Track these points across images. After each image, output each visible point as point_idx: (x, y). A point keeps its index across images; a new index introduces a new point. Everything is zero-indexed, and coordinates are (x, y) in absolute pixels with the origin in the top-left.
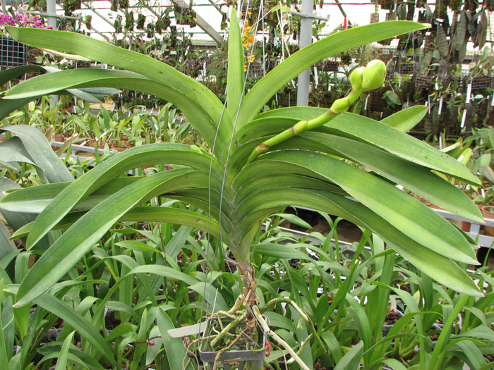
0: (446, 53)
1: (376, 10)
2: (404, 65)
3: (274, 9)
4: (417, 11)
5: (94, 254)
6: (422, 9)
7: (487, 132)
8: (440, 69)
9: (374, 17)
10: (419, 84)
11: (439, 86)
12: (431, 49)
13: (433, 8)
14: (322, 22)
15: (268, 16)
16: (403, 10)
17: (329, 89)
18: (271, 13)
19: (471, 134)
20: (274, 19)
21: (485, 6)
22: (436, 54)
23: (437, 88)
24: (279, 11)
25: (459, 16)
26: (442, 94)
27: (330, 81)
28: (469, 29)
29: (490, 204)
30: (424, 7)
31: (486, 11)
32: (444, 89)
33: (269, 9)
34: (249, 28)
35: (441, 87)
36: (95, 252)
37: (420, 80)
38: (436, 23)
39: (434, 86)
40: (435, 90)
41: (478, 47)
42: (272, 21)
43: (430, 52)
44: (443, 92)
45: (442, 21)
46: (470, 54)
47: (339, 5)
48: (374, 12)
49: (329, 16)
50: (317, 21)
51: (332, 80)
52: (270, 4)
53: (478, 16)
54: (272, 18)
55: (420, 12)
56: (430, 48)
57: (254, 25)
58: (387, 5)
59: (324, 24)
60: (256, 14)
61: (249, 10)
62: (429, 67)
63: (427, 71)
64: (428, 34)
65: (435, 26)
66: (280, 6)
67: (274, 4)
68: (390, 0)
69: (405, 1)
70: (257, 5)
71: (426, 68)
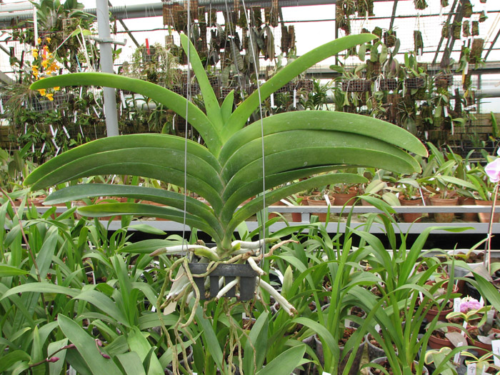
0: (242, 67)
1: (170, 32)
3: (74, 33)
4: (209, 30)
6: (213, 28)
9: (169, 39)
10: (225, 96)
12: (228, 64)
13: (223, 28)
14: (118, 47)
15: (68, 41)
16: (196, 32)
17: (131, 117)
18: (71, 38)
20: (75, 43)
21: (268, 23)
22: (232, 69)
24: (80, 35)
25: (248, 33)
27: (130, 110)
28: (259, 42)
30: (215, 26)
31: (271, 27)
33: (69, 34)
35: (246, 96)
38: (229, 40)
41: (269, 60)
42: (74, 45)
43: (227, 66)
45: (233, 37)
46: (263, 69)
48: (168, 34)
49: (126, 40)
51: (132, 108)
52: (69, 28)
53: (264, 31)
54: (72, 43)
55: (212, 30)
56: (226, 64)
57: (55, 51)
58: (180, 27)
59: (120, 50)
60: (56, 40)
61: (48, 36)
62: (231, 79)
63: (230, 82)
64: (222, 50)
65: (228, 42)
66: (80, 30)
67: (74, 29)
68: (182, 22)
69: (196, 21)
70: (55, 32)
71: (229, 80)
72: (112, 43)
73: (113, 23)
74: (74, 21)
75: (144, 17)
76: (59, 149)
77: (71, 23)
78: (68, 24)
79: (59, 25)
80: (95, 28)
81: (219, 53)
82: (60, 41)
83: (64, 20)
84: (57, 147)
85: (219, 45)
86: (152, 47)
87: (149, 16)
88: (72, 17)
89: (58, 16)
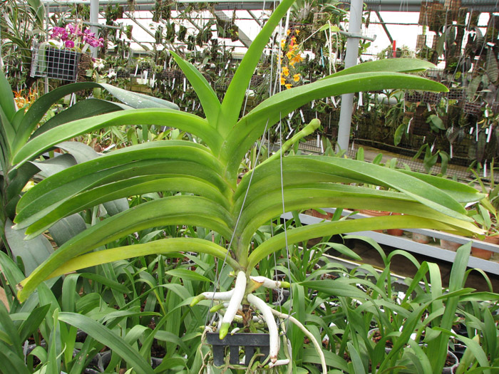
0: (495, 79)
1: (423, 32)
3: (323, 28)
4: (466, 33)
5: (139, 278)
6: (472, 33)
8: (488, 95)
9: (422, 39)
10: (468, 110)
11: (489, 113)
12: (480, 73)
13: (484, 31)
14: (367, 42)
15: (316, 35)
16: (452, 33)
17: (369, 109)
18: (319, 32)
20: (322, 38)
22: (484, 79)
23: (486, 115)
24: (328, 30)
26: (491, 122)
27: (370, 101)
30: (474, 31)
32: (494, 116)
33: (318, 28)
34: (296, 46)
35: (491, 115)
36: (140, 276)
37: (468, 106)
38: (487, 47)
39: (483, 113)
40: (484, 118)
42: (320, 40)
43: (478, 77)
44: (493, 120)
47: (384, 25)
49: (375, 36)
50: (362, 40)
51: (372, 100)
52: (318, 22)
54: (319, 36)
55: (470, 35)
56: (478, 73)
57: (302, 43)
58: (435, 27)
59: (369, 44)
60: (304, 32)
61: (297, 29)
62: (478, 93)
63: (476, 97)
64: (477, 58)
65: (485, 50)
66: (329, 25)
67: (323, 23)
68: (439, 22)
69: (455, 23)
70: (306, 24)
71: (475, 94)
72: (360, 38)
73: (367, 16)
74: (325, 16)
75: (398, 11)
76: (292, 131)
77: (322, 17)
78: (318, 18)
79: (310, 19)
80: (348, 19)
81: (472, 60)
82: (308, 33)
83: (316, 14)
84: (291, 128)
85: (474, 52)
86: (398, 49)
87: (402, 11)
88: (324, 11)
89: (310, 9)
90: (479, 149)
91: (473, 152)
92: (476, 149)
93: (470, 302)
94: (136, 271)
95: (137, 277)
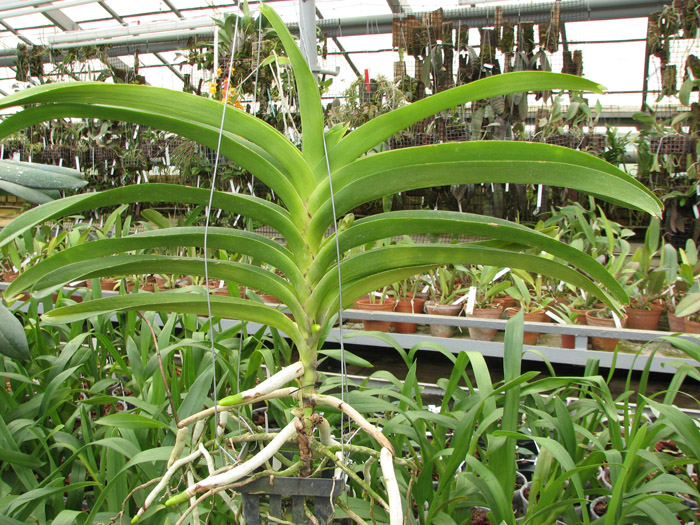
0: (502, 110)
1: (401, 57)
2: (452, 128)
3: (267, 61)
4: (456, 55)
5: (54, 442)
6: (463, 53)
7: (574, 210)
8: (496, 130)
9: (400, 67)
12: (482, 104)
13: (478, 51)
14: (328, 77)
15: (259, 71)
16: (438, 57)
18: (261, 68)
19: (551, 215)
20: (267, 76)
21: (543, 46)
22: (488, 112)
24: (274, 63)
25: (513, 60)
29: (594, 307)
30: (466, 50)
31: (546, 52)
33: (260, 62)
34: (232, 89)
36: (56, 439)
38: (485, 70)
41: (542, 99)
42: (265, 78)
43: (480, 109)
45: (491, 66)
46: (533, 110)
47: (346, 55)
48: (398, 60)
49: (338, 68)
50: (321, 76)
52: (260, 54)
53: (536, 58)
54: (263, 74)
55: (461, 56)
56: (479, 104)
57: (240, 86)
58: (415, 50)
59: (331, 80)
60: (241, 70)
62: (485, 129)
63: (482, 134)
65: (483, 73)
66: (274, 57)
67: (265, 54)
68: (419, 43)
69: (439, 42)
70: (241, 58)
71: (481, 131)
72: (318, 72)
73: (323, 43)
74: (267, 44)
75: (364, 34)
77: (263, 47)
79: (246, 51)
82: (247, 71)
83: (254, 44)
85: (470, 77)
86: (373, 81)
87: (370, 33)
88: (264, 38)
89: (246, 37)
90: (496, 205)
91: (489, 209)
92: (493, 204)
93: (530, 396)
94: (47, 433)
95: (50, 442)
